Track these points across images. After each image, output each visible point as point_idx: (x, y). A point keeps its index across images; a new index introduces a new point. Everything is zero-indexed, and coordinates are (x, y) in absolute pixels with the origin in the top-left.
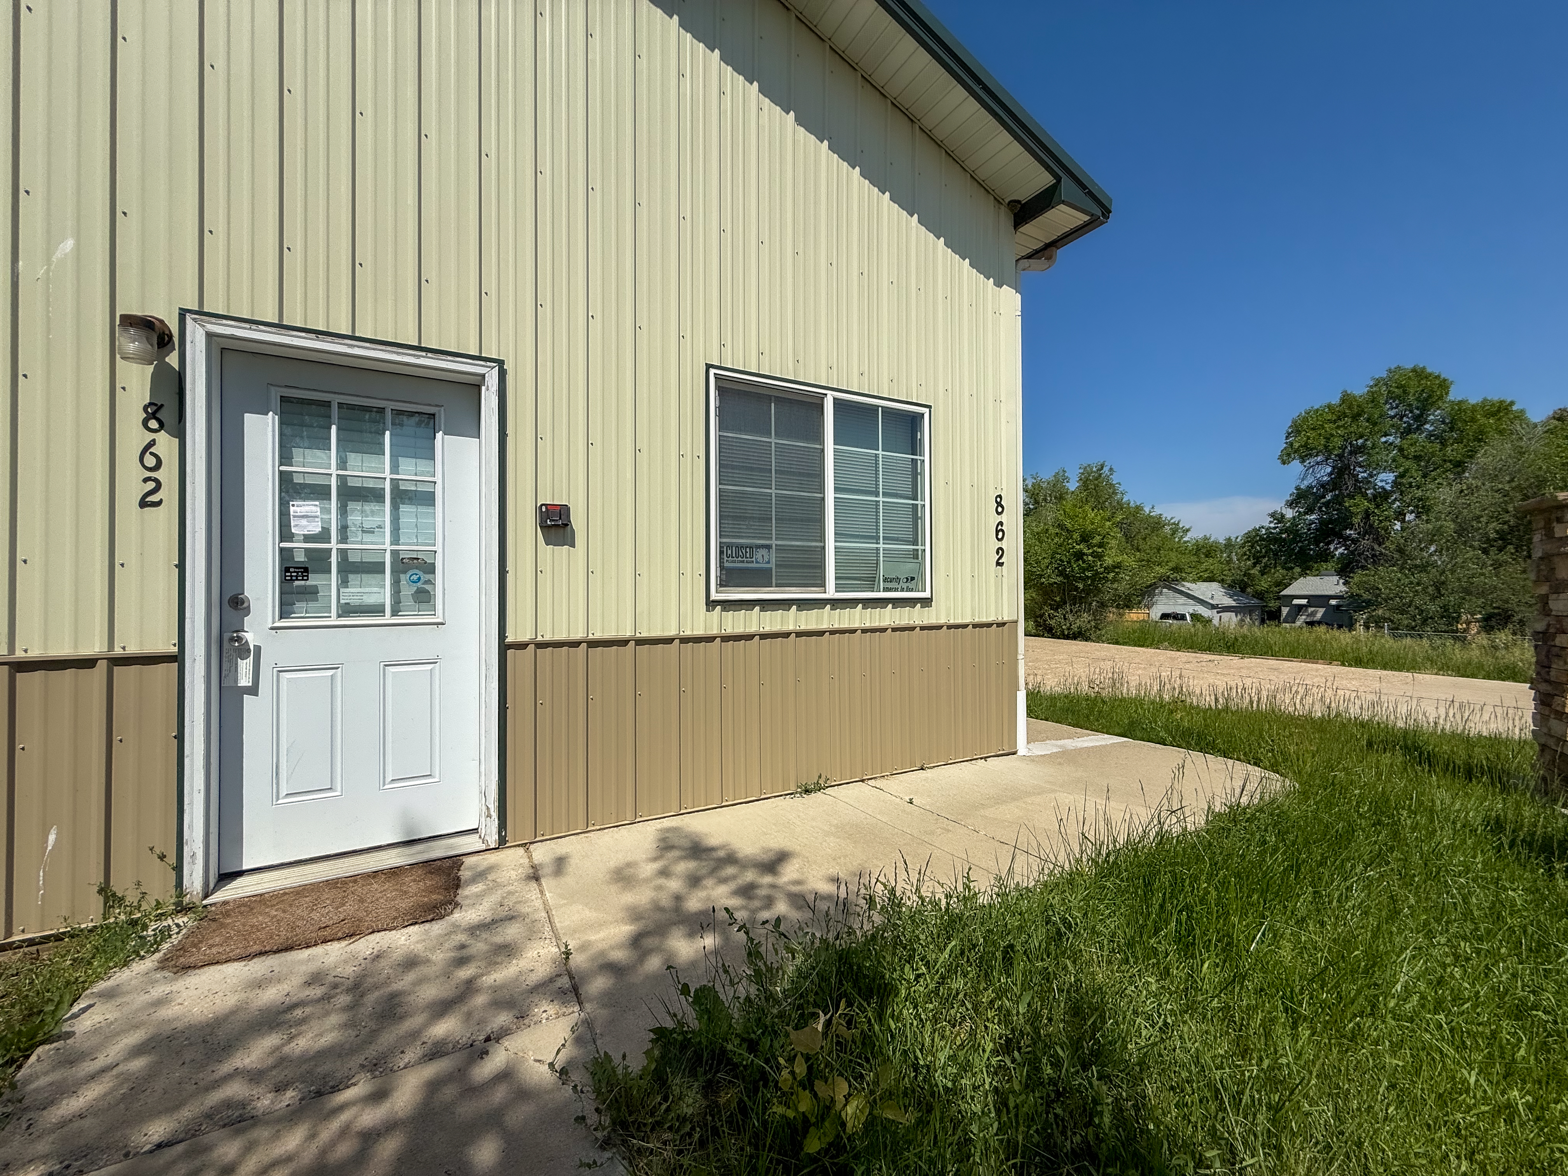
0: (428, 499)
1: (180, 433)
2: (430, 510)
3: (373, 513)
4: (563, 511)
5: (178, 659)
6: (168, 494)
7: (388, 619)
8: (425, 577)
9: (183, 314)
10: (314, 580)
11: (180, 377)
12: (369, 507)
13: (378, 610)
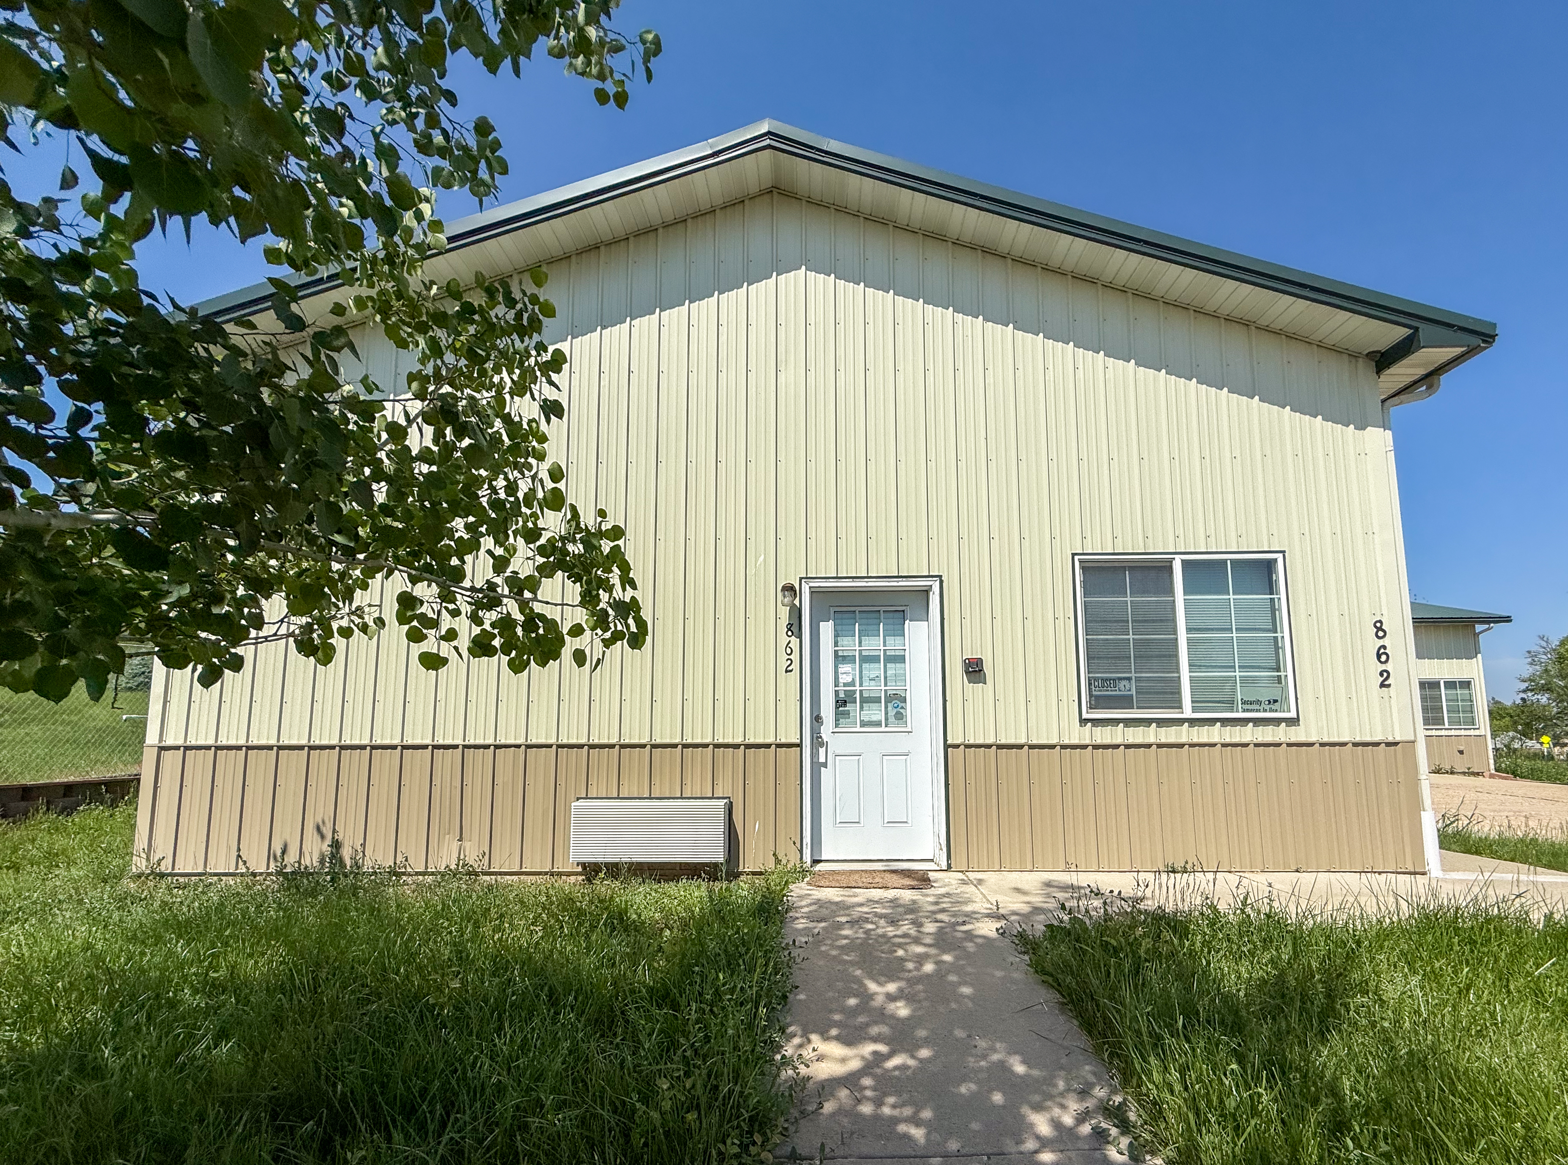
0: (901, 659)
1: (800, 637)
2: (902, 665)
3: (874, 669)
4: (979, 662)
5: (799, 745)
6: (795, 666)
7: (883, 729)
8: (901, 705)
9: (801, 579)
10: (849, 707)
11: (800, 610)
12: (872, 665)
13: (879, 724)
